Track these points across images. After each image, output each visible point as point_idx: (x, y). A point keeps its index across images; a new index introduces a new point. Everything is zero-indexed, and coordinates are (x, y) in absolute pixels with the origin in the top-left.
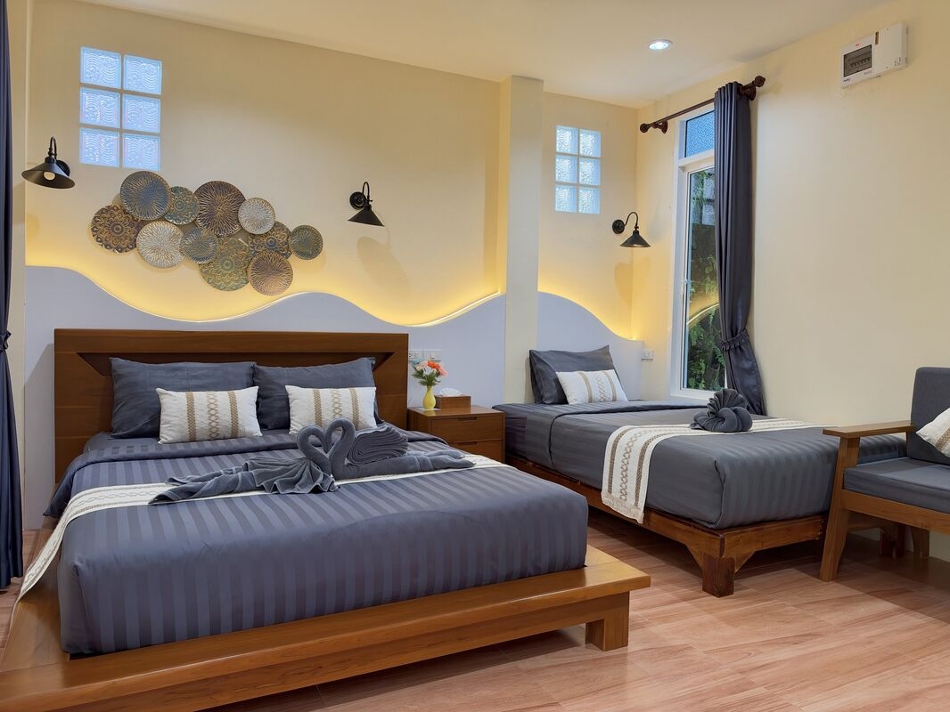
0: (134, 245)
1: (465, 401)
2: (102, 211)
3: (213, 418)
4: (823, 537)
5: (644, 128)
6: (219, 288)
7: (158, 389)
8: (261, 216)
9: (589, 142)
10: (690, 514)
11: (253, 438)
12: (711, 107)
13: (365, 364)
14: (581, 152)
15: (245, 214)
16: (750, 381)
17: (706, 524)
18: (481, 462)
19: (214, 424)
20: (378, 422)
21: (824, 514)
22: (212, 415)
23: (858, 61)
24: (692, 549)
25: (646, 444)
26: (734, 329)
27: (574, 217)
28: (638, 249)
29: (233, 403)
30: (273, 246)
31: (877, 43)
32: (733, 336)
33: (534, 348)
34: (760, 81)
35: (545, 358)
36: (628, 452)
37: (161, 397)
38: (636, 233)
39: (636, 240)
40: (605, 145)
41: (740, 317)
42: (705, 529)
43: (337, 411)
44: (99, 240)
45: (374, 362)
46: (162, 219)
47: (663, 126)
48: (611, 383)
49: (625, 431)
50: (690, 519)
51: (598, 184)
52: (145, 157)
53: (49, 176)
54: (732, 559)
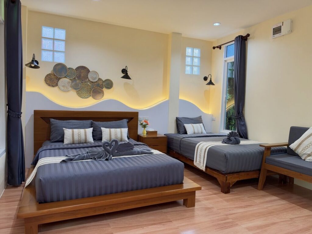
0: (57, 85)
1: (155, 132)
2: (48, 75)
3: (79, 137)
4: (259, 177)
5: (214, 48)
6: (82, 98)
7: (64, 128)
8: (95, 76)
9: (197, 52)
10: (218, 169)
11: (91, 143)
12: (233, 42)
13: (125, 121)
14: (194, 55)
15: (90, 76)
16: (243, 128)
17: (222, 172)
18: (156, 152)
19: (80, 139)
20: (128, 139)
21: (259, 170)
22: (79, 136)
23: (277, 30)
24: (218, 179)
25: (207, 148)
26: (239, 112)
27: (192, 75)
28: (211, 86)
29: (85, 133)
30: (98, 85)
31: (283, 25)
32: (238, 114)
33: (178, 116)
34: (248, 35)
35: (181, 120)
36: (201, 150)
37: (65, 131)
38: (211, 81)
39: (211, 83)
40: (202, 53)
41: (241, 108)
42: (222, 174)
43: (116, 135)
44: (47, 83)
45: (128, 121)
46: (65, 77)
47: (220, 47)
48: (201, 128)
49: (201, 144)
50: (218, 171)
51: (199, 65)
52: (60, 59)
53: (33, 65)
54: (229, 183)
